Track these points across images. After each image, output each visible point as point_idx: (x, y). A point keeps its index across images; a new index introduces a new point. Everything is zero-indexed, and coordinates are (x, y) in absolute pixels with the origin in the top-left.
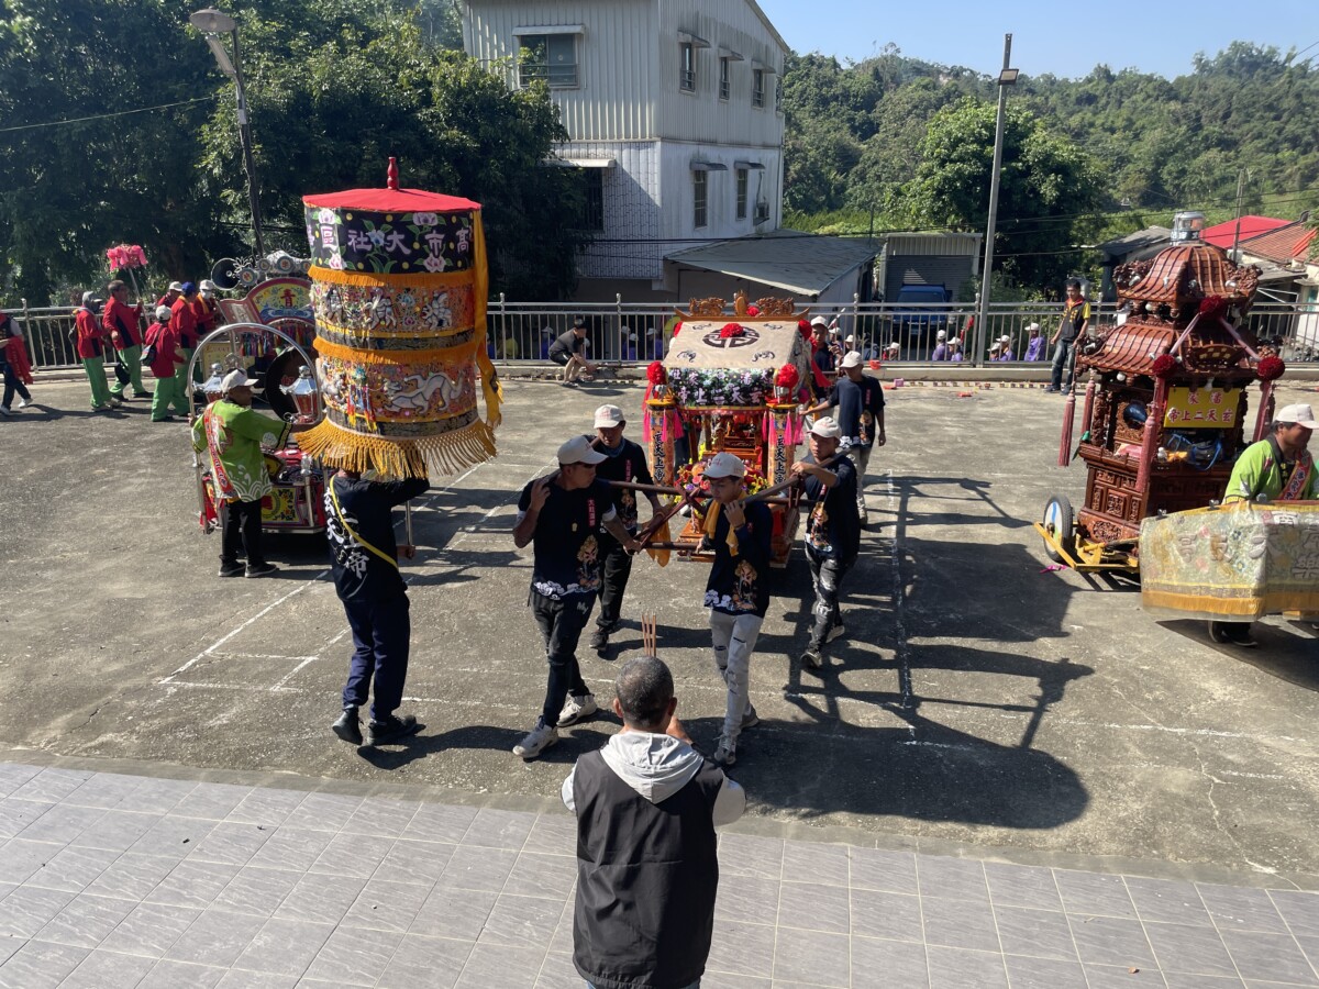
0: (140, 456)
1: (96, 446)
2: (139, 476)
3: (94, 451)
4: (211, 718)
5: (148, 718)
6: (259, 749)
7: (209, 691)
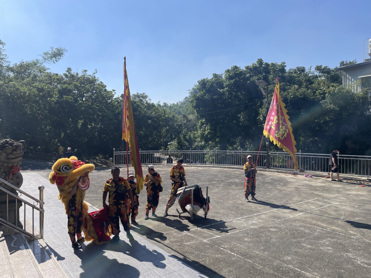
0: (222, 185)
1: (215, 181)
2: (218, 189)
3: (214, 182)
4: (186, 242)
5: (175, 238)
6: (189, 252)
7: (191, 236)
